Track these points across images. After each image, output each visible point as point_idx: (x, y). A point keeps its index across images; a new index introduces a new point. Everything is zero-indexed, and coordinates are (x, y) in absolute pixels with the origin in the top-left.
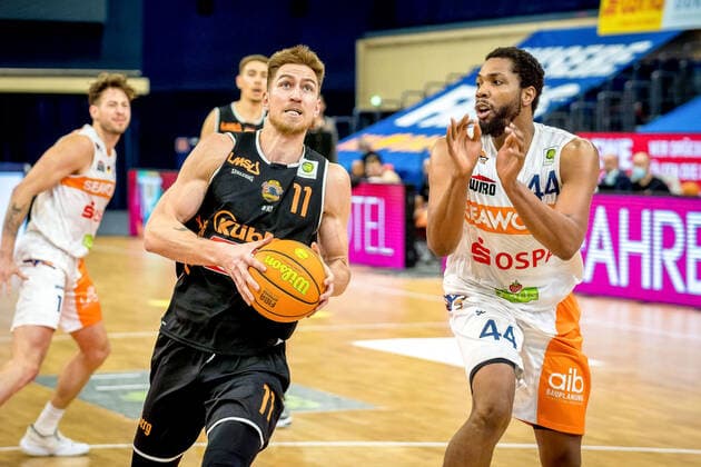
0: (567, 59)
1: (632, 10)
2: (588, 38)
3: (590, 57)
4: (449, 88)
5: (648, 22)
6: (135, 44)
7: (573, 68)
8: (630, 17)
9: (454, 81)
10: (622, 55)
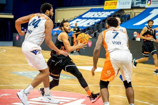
0: (98, 14)
1: (111, 5)
2: (102, 10)
3: (102, 14)
4: (75, 19)
5: (114, 7)
6: (11, 8)
7: (99, 16)
8: (110, 6)
9: (76, 18)
10: (109, 14)
